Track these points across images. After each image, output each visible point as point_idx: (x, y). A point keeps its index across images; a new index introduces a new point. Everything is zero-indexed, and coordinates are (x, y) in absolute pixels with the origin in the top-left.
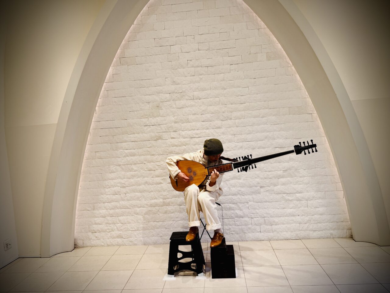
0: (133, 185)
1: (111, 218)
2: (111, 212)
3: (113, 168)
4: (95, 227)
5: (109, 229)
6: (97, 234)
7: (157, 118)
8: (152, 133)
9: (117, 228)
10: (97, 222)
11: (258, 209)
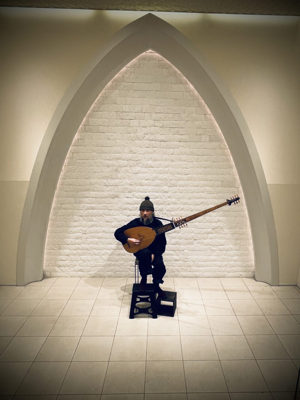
0: (93, 233)
1: (74, 257)
2: (74, 252)
3: (76, 218)
4: (61, 263)
5: (72, 265)
6: (62, 268)
7: (115, 180)
8: (110, 192)
9: (79, 264)
10: (62, 259)
11: (190, 255)
